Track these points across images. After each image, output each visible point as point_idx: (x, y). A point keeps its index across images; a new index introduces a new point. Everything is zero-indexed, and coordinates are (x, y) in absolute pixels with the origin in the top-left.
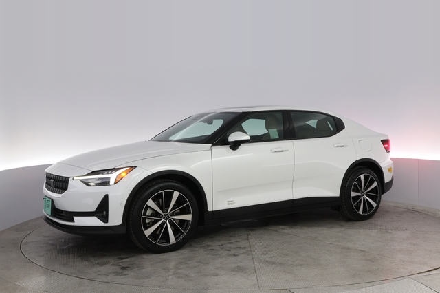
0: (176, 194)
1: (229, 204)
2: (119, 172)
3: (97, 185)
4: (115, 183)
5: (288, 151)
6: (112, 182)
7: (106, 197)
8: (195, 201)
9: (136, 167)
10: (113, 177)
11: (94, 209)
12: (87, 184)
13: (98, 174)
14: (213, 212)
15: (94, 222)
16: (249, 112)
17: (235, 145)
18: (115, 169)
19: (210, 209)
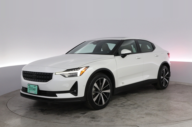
0: (105, 80)
1: (122, 84)
2: (81, 70)
3: (69, 76)
4: (80, 75)
5: (141, 58)
6: (79, 75)
7: (76, 83)
8: (111, 83)
9: (89, 67)
10: (79, 72)
11: (69, 89)
12: (64, 76)
13: (69, 71)
14: (117, 88)
15: (70, 96)
16: (124, 40)
17: (124, 56)
18: (79, 68)
19: (116, 87)
